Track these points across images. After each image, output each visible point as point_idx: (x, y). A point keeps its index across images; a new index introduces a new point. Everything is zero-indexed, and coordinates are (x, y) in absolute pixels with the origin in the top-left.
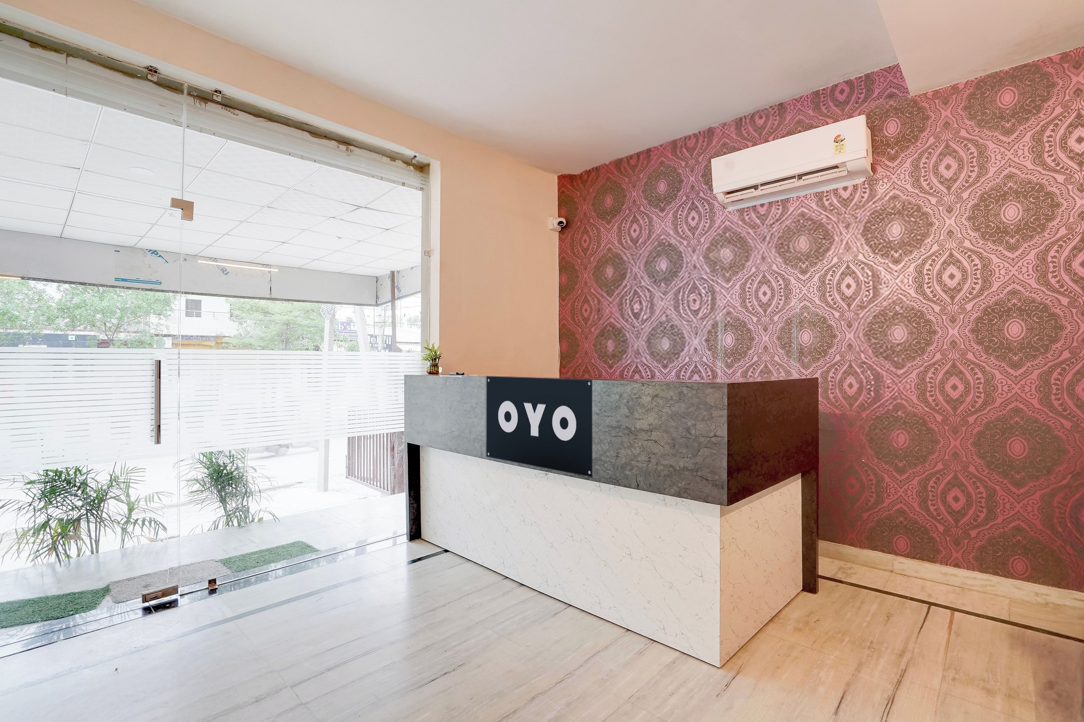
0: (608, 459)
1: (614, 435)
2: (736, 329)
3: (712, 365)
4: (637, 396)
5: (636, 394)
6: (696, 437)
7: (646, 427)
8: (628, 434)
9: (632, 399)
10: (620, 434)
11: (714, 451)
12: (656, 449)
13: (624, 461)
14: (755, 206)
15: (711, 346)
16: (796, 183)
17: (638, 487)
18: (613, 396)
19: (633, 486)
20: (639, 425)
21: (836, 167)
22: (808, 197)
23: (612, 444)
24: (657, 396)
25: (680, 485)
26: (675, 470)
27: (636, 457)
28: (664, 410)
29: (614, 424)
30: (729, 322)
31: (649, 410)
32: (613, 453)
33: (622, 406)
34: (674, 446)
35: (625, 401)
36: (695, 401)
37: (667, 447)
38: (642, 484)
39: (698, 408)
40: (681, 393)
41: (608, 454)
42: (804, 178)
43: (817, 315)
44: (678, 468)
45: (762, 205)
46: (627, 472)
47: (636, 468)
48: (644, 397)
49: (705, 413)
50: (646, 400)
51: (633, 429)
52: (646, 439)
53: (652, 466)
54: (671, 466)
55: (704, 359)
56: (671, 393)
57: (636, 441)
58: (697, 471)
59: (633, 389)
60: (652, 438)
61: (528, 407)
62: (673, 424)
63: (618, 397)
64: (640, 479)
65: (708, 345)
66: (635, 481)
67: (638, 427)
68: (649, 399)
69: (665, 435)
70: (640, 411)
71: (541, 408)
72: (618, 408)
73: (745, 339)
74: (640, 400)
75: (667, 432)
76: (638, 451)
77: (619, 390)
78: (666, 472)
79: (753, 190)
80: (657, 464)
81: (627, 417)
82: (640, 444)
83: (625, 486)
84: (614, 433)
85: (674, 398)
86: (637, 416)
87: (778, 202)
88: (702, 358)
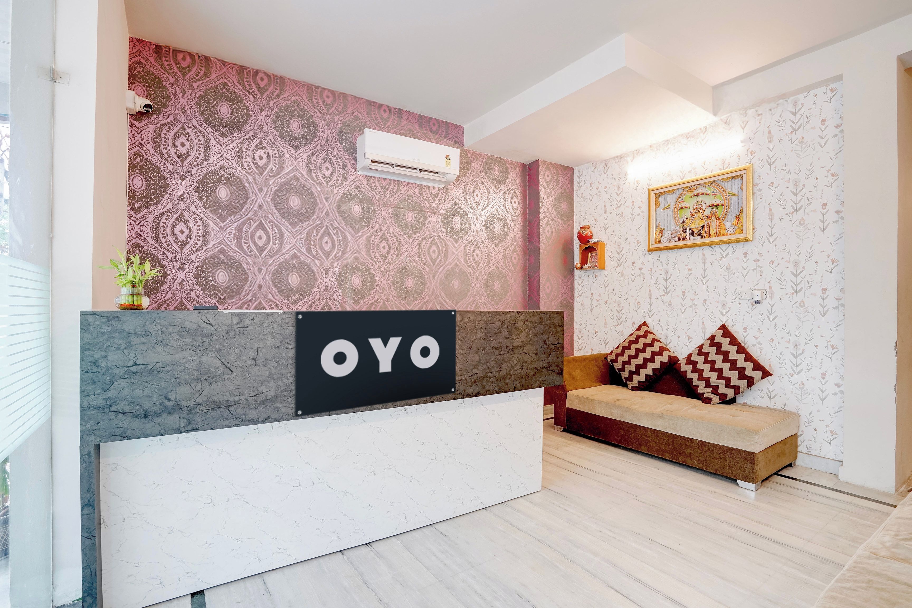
0: (492, 375)
1: (498, 354)
2: (362, 272)
3: (342, 302)
4: (514, 322)
5: (513, 321)
6: (549, 345)
7: (520, 344)
8: (508, 352)
9: (511, 325)
10: (502, 352)
11: (558, 353)
12: (526, 358)
13: (505, 372)
14: (380, 178)
15: (341, 285)
16: (417, 173)
17: (515, 390)
18: (496, 323)
19: (511, 390)
20: (516, 343)
21: (437, 173)
22: (414, 185)
23: (496, 361)
24: (527, 321)
25: (540, 379)
26: (538, 370)
27: (513, 367)
28: (531, 331)
29: (498, 345)
30: (356, 266)
31: (522, 331)
32: (497, 369)
33: (504, 330)
34: (537, 354)
35: (506, 326)
36: (549, 322)
37: (533, 356)
38: (518, 386)
39: (550, 327)
40: (541, 318)
41: (493, 370)
42: (423, 172)
43: (417, 268)
44: (539, 368)
45: (385, 179)
46: (508, 381)
47: (513, 376)
48: (519, 323)
49: (553, 330)
50: (520, 324)
51: (511, 347)
52: (520, 352)
53: (524, 372)
54: (535, 368)
55: (335, 296)
56: (535, 318)
57: (514, 355)
58: (549, 368)
59: (511, 317)
60: (525, 351)
61: (376, 343)
62: (537, 339)
63: (500, 324)
64: (516, 383)
65: (339, 284)
66: (513, 386)
67: (515, 345)
68: (522, 323)
69: (532, 348)
70: (516, 333)
71: (395, 342)
72: (500, 332)
73: (369, 281)
74: (516, 324)
75: (532, 345)
76: (515, 363)
77: (501, 318)
78: (533, 373)
79: (390, 167)
80: (527, 369)
81: (508, 338)
82: (516, 357)
83: (506, 392)
84: (497, 353)
85: (537, 322)
86: (514, 336)
87: (395, 180)
88: (332, 295)
